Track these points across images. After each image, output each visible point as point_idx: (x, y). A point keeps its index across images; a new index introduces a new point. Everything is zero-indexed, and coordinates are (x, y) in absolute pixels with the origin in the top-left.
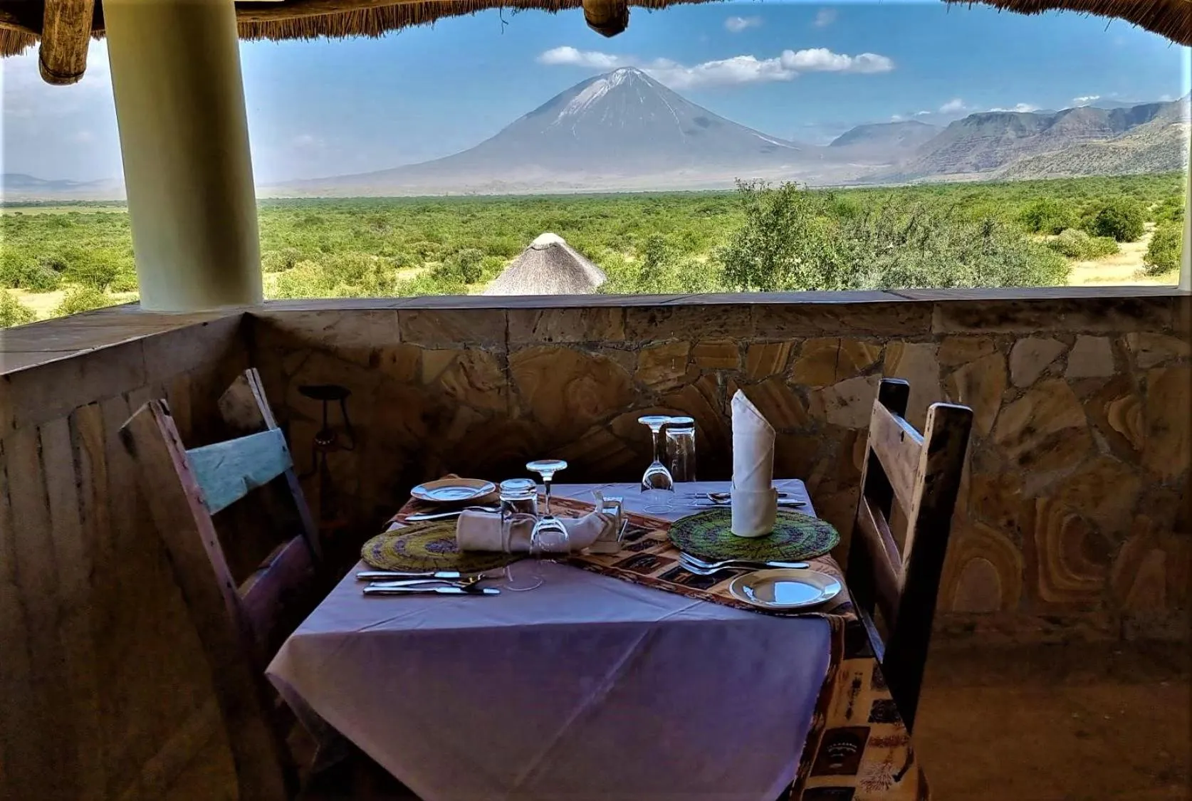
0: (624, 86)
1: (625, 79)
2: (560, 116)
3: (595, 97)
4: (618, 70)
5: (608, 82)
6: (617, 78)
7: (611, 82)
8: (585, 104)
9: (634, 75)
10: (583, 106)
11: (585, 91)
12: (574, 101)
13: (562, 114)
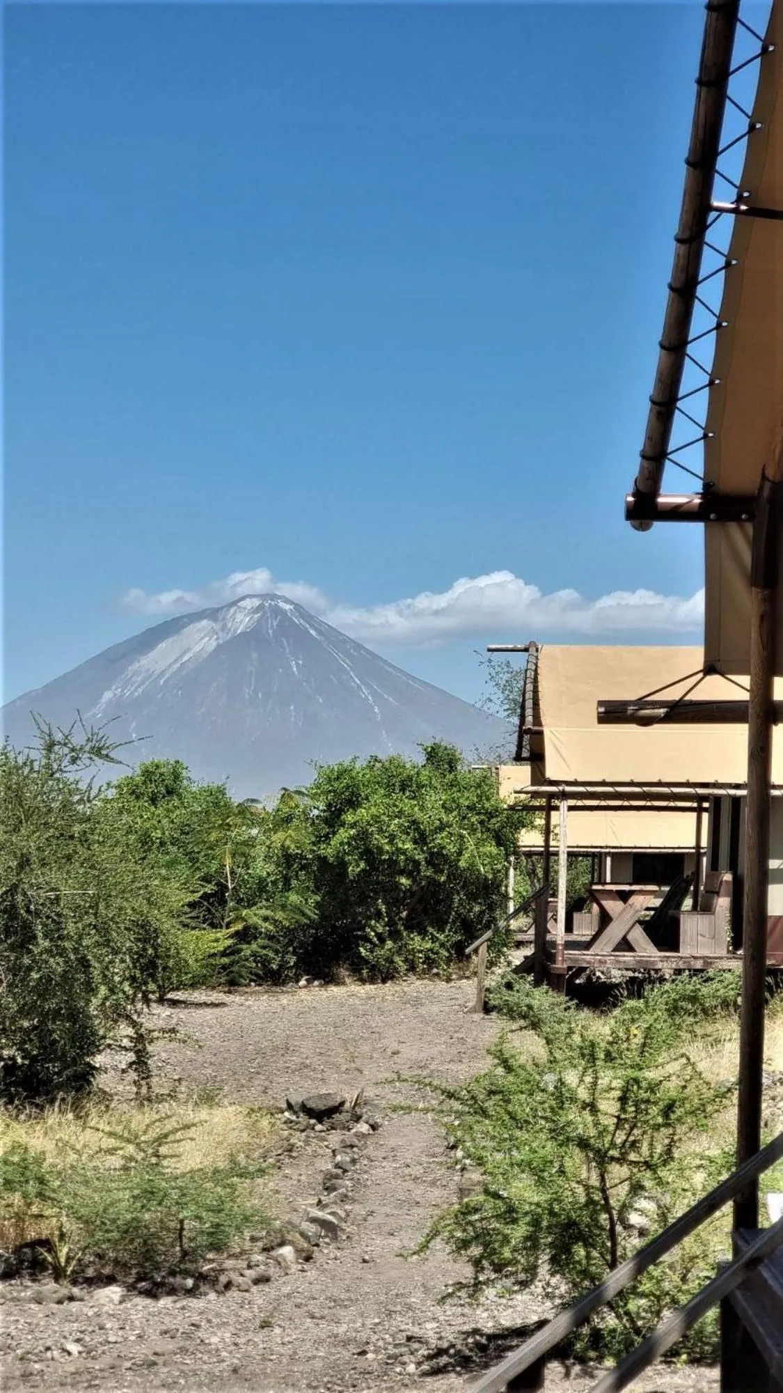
0: (253, 637)
1: (259, 621)
2: (103, 700)
3: (185, 658)
4: (243, 598)
5: (217, 626)
6: (239, 617)
7: (224, 628)
8: (163, 672)
9: (277, 611)
10: (159, 677)
11: (163, 645)
12: (136, 665)
13: (108, 695)
